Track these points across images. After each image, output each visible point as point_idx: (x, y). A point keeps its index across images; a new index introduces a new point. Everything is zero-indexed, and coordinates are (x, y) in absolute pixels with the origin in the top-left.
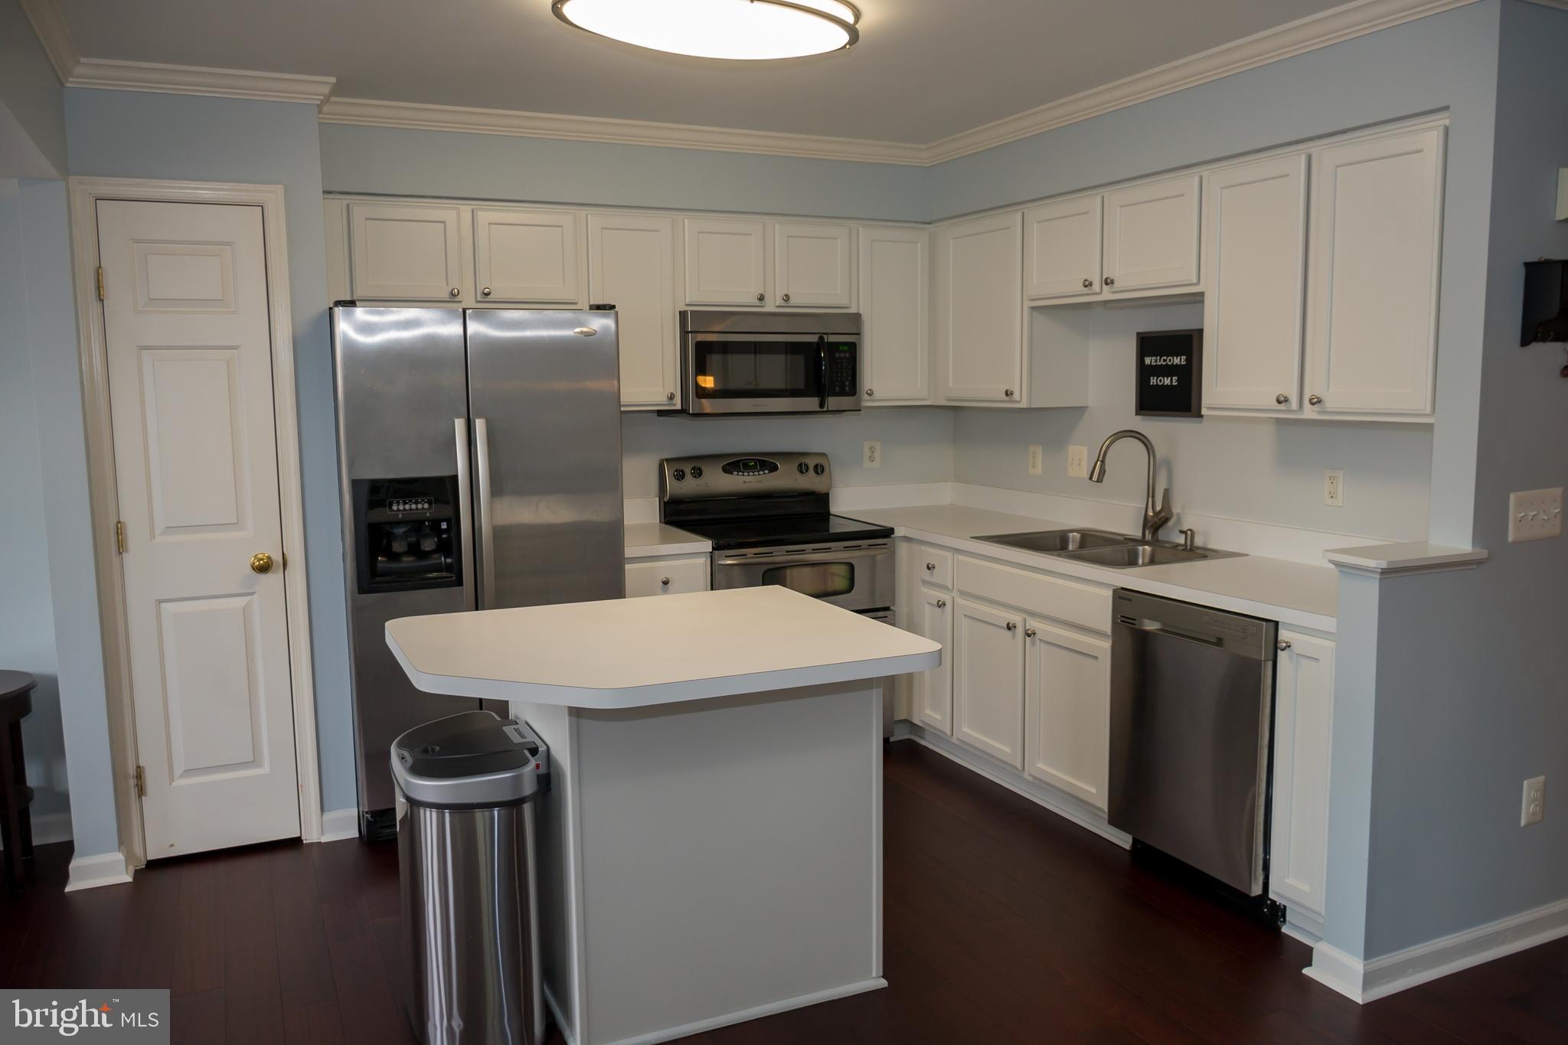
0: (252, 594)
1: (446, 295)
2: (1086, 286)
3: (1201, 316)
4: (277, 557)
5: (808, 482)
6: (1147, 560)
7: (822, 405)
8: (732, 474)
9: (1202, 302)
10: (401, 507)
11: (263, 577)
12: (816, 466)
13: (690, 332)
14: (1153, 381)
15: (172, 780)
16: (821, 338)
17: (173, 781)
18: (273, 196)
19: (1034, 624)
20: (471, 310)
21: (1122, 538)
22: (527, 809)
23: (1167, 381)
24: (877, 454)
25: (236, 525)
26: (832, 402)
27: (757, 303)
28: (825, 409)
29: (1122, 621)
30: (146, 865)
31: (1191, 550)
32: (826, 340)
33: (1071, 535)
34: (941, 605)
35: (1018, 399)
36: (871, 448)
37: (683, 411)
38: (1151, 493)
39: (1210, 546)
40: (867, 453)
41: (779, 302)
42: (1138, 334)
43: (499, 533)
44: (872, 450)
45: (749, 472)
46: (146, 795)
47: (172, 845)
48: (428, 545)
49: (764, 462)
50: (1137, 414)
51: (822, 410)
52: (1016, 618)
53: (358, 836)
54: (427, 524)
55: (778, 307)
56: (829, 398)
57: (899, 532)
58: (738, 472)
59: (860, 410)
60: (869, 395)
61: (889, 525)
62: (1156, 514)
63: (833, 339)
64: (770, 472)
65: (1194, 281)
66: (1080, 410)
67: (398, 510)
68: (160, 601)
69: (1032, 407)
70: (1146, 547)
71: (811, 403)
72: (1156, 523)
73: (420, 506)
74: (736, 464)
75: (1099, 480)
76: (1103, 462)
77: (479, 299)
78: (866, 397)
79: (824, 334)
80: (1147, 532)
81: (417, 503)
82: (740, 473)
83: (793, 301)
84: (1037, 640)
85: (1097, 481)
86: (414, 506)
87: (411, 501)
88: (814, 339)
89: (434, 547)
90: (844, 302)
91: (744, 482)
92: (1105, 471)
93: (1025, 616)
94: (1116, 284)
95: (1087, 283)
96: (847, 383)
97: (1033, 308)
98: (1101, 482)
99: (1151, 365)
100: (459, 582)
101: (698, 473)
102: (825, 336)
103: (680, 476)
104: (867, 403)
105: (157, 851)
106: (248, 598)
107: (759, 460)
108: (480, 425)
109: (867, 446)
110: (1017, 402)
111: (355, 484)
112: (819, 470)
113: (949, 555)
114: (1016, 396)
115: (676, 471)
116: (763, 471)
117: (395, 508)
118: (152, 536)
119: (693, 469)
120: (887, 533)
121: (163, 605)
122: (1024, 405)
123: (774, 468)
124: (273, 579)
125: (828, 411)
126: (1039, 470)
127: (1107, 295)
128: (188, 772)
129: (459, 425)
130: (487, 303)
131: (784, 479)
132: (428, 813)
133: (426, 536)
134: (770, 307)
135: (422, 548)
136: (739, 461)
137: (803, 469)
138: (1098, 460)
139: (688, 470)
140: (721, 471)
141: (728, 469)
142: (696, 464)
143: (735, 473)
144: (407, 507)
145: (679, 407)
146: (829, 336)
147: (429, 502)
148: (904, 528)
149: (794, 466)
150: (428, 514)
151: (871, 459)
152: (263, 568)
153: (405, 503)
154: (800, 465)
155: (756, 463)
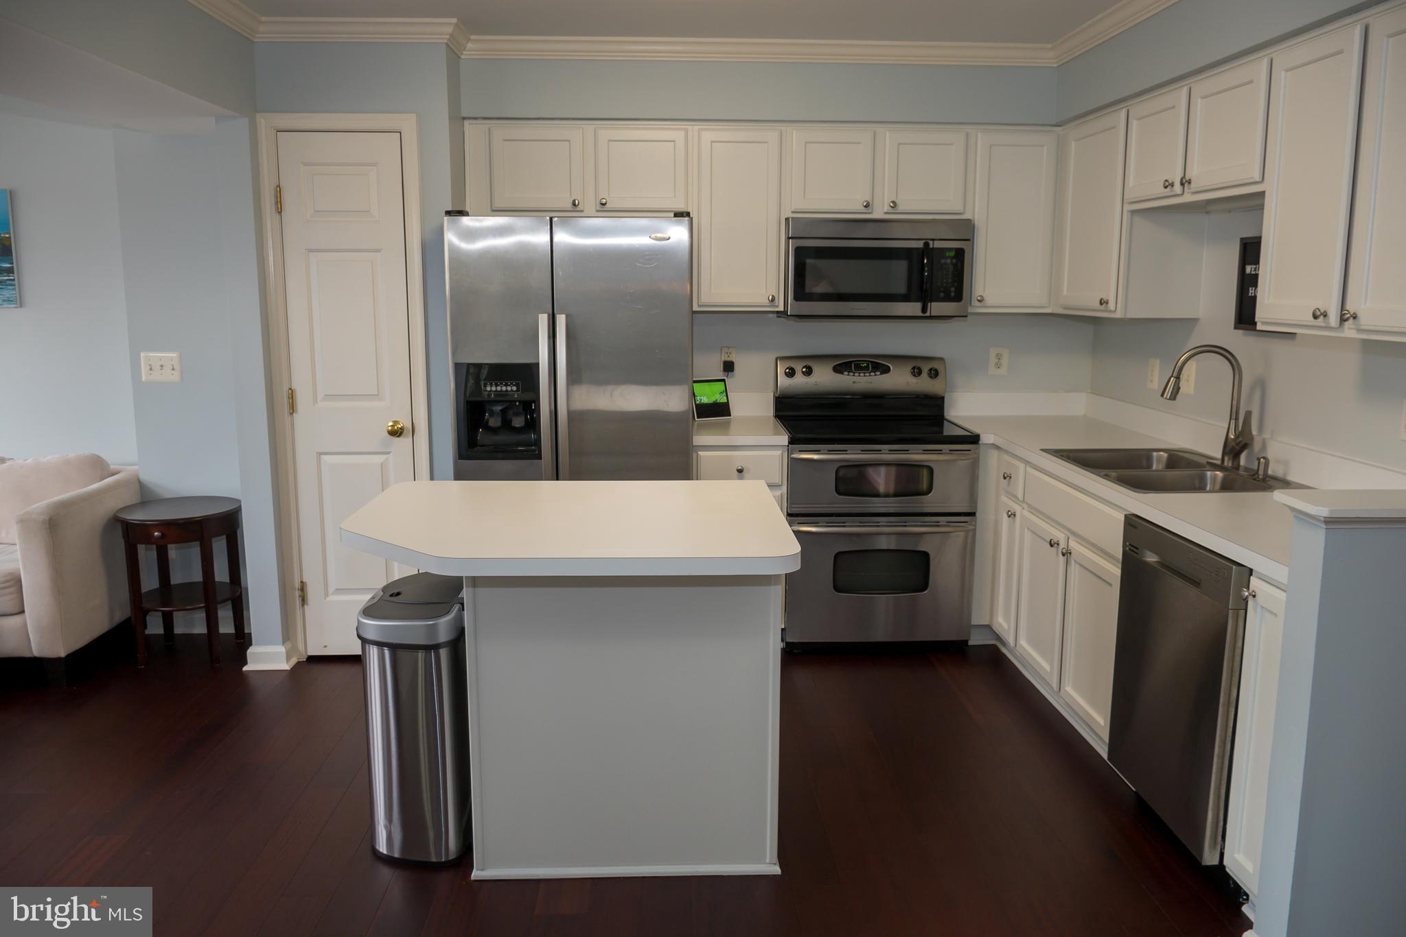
0: (388, 453)
1: (569, 206)
2: (1166, 187)
4: (408, 425)
5: (923, 384)
6: (1218, 486)
7: (924, 310)
8: (842, 374)
10: (494, 389)
11: (396, 440)
12: (930, 370)
13: (791, 238)
14: (1251, 292)
15: (326, 595)
16: (926, 244)
17: (328, 596)
18: (408, 124)
19: (1074, 545)
20: (556, 219)
21: (1204, 461)
24: (1005, 361)
25: (377, 396)
26: (936, 308)
27: (864, 210)
28: (928, 314)
29: (1130, 549)
30: (307, 659)
31: (1264, 480)
32: (931, 246)
33: (1155, 454)
34: (1012, 515)
35: (1112, 309)
36: (997, 355)
38: (1234, 414)
39: (1290, 478)
40: (993, 360)
41: (886, 208)
42: (1242, 239)
43: (575, 417)
44: (999, 356)
45: (859, 373)
46: (307, 604)
47: (325, 647)
48: (518, 422)
49: (877, 365)
50: (1236, 328)
51: (925, 317)
52: (1059, 536)
54: (517, 404)
55: (886, 213)
56: (933, 303)
57: (986, 438)
58: (849, 372)
59: (966, 316)
60: (979, 301)
61: (976, 429)
62: (1237, 437)
63: (938, 244)
64: (881, 374)
65: (1258, 178)
66: (1193, 322)
67: (491, 391)
68: (321, 454)
69: (1129, 316)
70: (1218, 473)
71: (914, 308)
72: (1236, 447)
73: (509, 388)
74: (845, 365)
75: (1173, 397)
76: (1178, 378)
77: (598, 208)
78: (978, 304)
79: (932, 240)
80: (1226, 458)
81: (506, 385)
82: (851, 374)
83: (901, 208)
84: (1073, 562)
85: (1170, 399)
86: (504, 388)
87: (502, 384)
88: (920, 245)
89: (525, 423)
90: (958, 207)
91: (854, 382)
92: (1179, 388)
93: (1069, 534)
94: (1193, 185)
95: (1167, 184)
96: (953, 289)
97: (1133, 212)
98: (1174, 399)
99: (1250, 274)
100: (539, 456)
101: (809, 371)
102: (931, 243)
103: (791, 373)
104: (976, 308)
105: (316, 648)
106: (386, 456)
107: (872, 362)
108: (561, 320)
109: (993, 352)
110: (1111, 311)
111: (457, 366)
112: (934, 374)
113: (1022, 466)
114: (1111, 306)
116: (875, 372)
117: (488, 388)
118: (315, 402)
119: (805, 367)
120: (974, 439)
121: (322, 456)
122: (1118, 315)
123: (886, 370)
124: (405, 441)
125: (931, 317)
126: (1155, 385)
127: (1188, 198)
128: (339, 591)
129: (543, 320)
130: (604, 212)
131: (898, 380)
133: (517, 414)
134: (877, 214)
135: (513, 424)
136: (851, 362)
137: (917, 372)
138: (1172, 376)
139: (799, 367)
140: (832, 368)
141: (838, 369)
142: (808, 362)
143: (846, 373)
144: (499, 388)
145: (781, 308)
146: (935, 242)
147: (517, 385)
148: (992, 435)
149: (908, 369)
150: (516, 396)
151: (998, 366)
152: (396, 433)
153: (497, 385)
154: (914, 368)
155: (868, 365)
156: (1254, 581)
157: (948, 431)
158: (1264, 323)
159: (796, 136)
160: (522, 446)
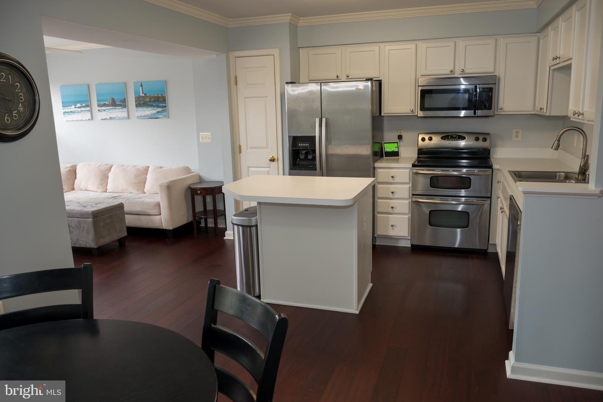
0: (270, 167)
4: (276, 157)
5: (480, 144)
7: (475, 113)
8: (445, 140)
11: (272, 163)
12: (483, 138)
13: (419, 86)
16: (476, 86)
18: (276, 52)
20: (323, 83)
24: (520, 135)
25: (266, 148)
26: (479, 112)
28: (476, 115)
32: (478, 87)
33: (558, 174)
34: (498, 198)
35: (545, 112)
38: (583, 157)
40: (514, 134)
41: (460, 72)
43: (327, 156)
44: (517, 133)
45: (452, 140)
48: (310, 157)
49: (460, 136)
52: (504, 205)
54: (310, 150)
55: (460, 74)
57: (496, 167)
58: (448, 139)
59: (495, 116)
60: (500, 109)
61: (493, 163)
62: (584, 166)
64: (462, 140)
67: (300, 146)
68: (249, 167)
69: (552, 115)
71: (470, 113)
73: (306, 145)
76: (559, 141)
77: (346, 78)
80: (580, 175)
81: (305, 144)
83: (466, 72)
86: (305, 145)
87: (304, 143)
88: (473, 87)
89: (311, 158)
90: (491, 70)
91: (449, 143)
92: (559, 145)
94: (561, 59)
95: (554, 59)
96: (487, 105)
97: (554, 70)
100: (315, 169)
101: (431, 139)
102: (478, 85)
103: (424, 140)
104: (500, 113)
106: (269, 168)
107: (458, 135)
108: (324, 120)
109: (514, 131)
111: (290, 137)
112: (485, 140)
113: (502, 177)
114: (545, 110)
115: (422, 138)
116: (459, 139)
117: (299, 145)
118: (247, 149)
119: (429, 137)
120: (490, 167)
121: (249, 168)
122: (548, 114)
123: (464, 138)
124: (274, 164)
125: (478, 116)
129: (318, 120)
130: (326, 82)
131: (469, 143)
133: (309, 154)
134: (456, 75)
135: (308, 158)
136: (449, 135)
137: (477, 139)
138: (556, 140)
139: (427, 138)
140: (440, 138)
141: (443, 138)
142: (431, 135)
144: (303, 145)
145: (416, 114)
146: (480, 85)
147: (309, 144)
148: (499, 165)
149: (474, 137)
150: (309, 148)
151: (517, 137)
152: (272, 160)
153: (302, 144)
154: (476, 138)
155: (456, 136)
159: (422, 45)
160: (311, 165)
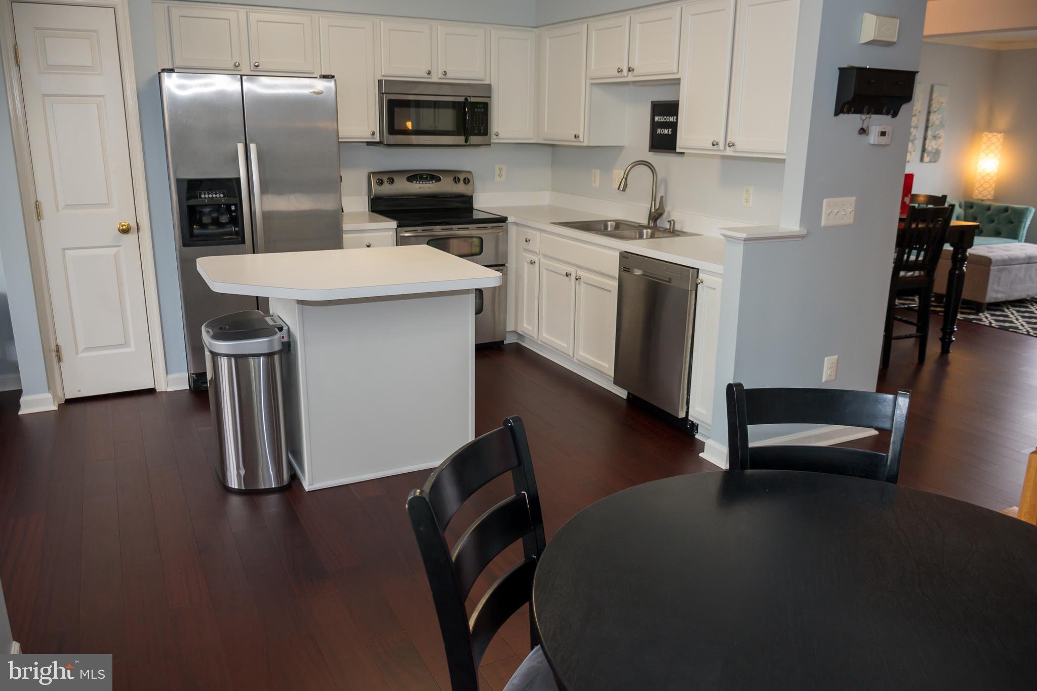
0: (119, 246)
1: (231, 66)
2: (619, 72)
3: (678, 93)
4: (133, 225)
5: (460, 188)
6: (649, 236)
7: (466, 141)
8: (413, 182)
9: (679, 84)
10: (207, 196)
11: (125, 236)
12: (465, 179)
13: (385, 93)
14: (659, 131)
16: (466, 99)
17: (78, 354)
18: (120, 2)
19: (581, 273)
20: (246, 77)
21: (637, 225)
22: (276, 357)
23: (666, 131)
24: (504, 173)
25: (108, 205)
26: (473, 139)
27: (426, 75)
28: (468, 143)
29: (624, 270)
30: (65, 401)
31: (673, 232)
32: (469, 101)
33: (609, 223)
34: (532, 263)
35: (582, 140)
36: (500, 169)
37: (380, 143)
38: (654, 198)
39: (685, 230)
40: (497, 172)
41: (440, 75)
42: (652, 102)
43: (267, 215)
44: (500, 170)
45: (423, 182)
46: (62, 362)
47: (80, 391)
48: (224, 219)
49: (432, 176)
50: (650, 151)
51: (467, 145)
52: (571, 270)
53: (188, 388)
54: (223, 206)
55: (440, 78)
56: (471, 137)
57: (511, 219)
59: (490, 145)
60: (496, 135)
61: (504, 215)
62: (656, 210)
63: (473, 100)
64: (436, 182)
65: (675, 71)
66: (620, 148)
67: (205, 198)
68: (65, 249)
69: (591, 145)
70: (649, 230)
71: (460, 139)
72: (656, 216)
73: (218, 196)
74: (415, 176)
75: (624, 190)
76: (626, 179)
77: (252, 68)
78: (495, 137)
79: (469, 96)
80: (651, 222)
81: (216, 194)
82: (418, 182)
83: (449, 75)
84: (582, 283)
85: (623, 191)
86: (214, 196)
87: (212, 192)
88: (462, 99)
89: (227, 220)
90: (481, 76)
91: (420, 188)
92: (627, 185)
93: (577, 269)
94: (635, 72)
95: (619, 70)
96: (482, 128)
97: (592, 84)
98: (625, 191)
99: (658, 122)
100: (243, 242)
101: (391, 181)
102: (469, 98)
103: (381, 182)
104: (494, 140)
105: (71, 394)
106: (117, 248)
107: (429, 174)
108: (253, 148)
109: (497, 167)
110: (580, 142)
111: (179, 181)
112: (467, 181)
113: (538, 233)
114: (581, 138)
115: (378, 179)
116: (432, 181)
117: (203, 196)
118: (58, 210)
119: (389, 179)
120: (503, 220)
121: (66, 251)
122: (585, 144)
123: (439, 180)
124: (132, 237)
125: (470, 145)
126: (597, 184)
127: (630, 78)
128: (87, 349)
129: (240, 147)
130: (257, 72)
131: (445, 186)
132: (222, 359)
133: (222, 214)
134: (435, 79)
135: (220, 221)
136: (417, 175)
137: (456, 180)
138: (623, 178)
139: (385, 180)
140: (406, 179)
141: (410, 179)
142: (390, 176)
143: (415, 182)
144: (210, 196)
145: (378, 140)
146: (471, 98)
147: (224, 193)
148: (513, 217)
149: (451, 179)
150: (223, 201)
151: (500, 176)
152: (125, 231)
153: (209, 194)
154: (455, 178)
155: (427, 176)
156: (701, 276)
157: (476, 215)
158: (680, 148)
159: (383, 25)
160: (226, 235)
